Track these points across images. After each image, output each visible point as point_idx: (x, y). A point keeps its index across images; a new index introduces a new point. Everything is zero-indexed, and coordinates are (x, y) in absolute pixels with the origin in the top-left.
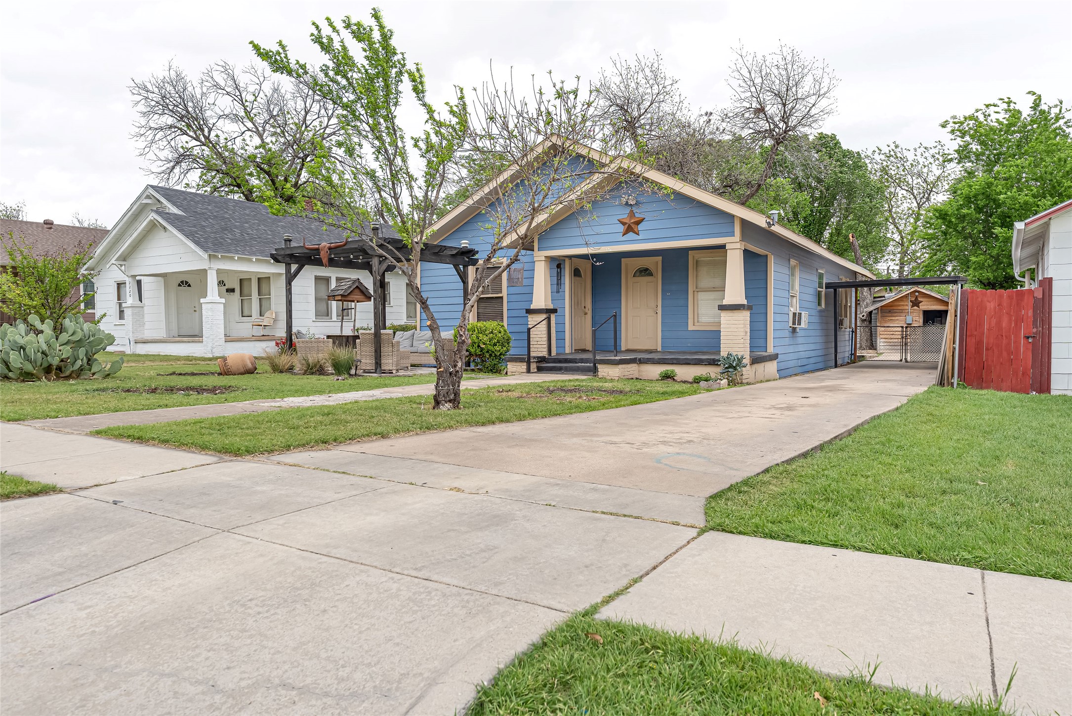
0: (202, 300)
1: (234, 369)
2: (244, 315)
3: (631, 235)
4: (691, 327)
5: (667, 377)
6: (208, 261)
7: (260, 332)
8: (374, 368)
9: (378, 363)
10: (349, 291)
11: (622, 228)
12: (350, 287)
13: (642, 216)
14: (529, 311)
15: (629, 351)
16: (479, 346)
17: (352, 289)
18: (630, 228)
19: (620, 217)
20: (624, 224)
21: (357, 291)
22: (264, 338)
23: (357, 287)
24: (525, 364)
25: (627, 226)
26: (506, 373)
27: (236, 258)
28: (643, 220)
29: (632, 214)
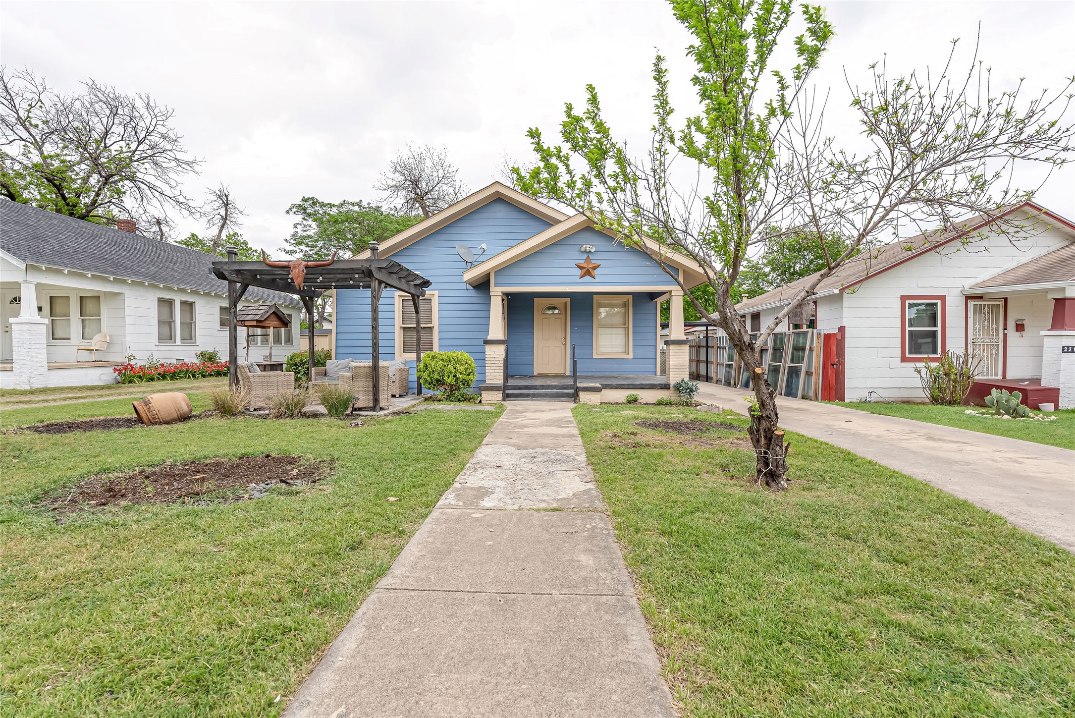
0: (11, 320)
1: (164, 415)
2: (56, 337)
3: (587, 278)
4: (595, 356)
5: (633, 401)
6: (24, 273)
7: (85, 356)
8: (371, 405)
9: (376, 400)
10: (266, 317)
11: (579, 272)
12: (267, 312)
13: (598, 262)
14: (487, 342)
15: (540, 376)
16: (455, 376)
17: (268, 314)
18: (588, 272)
19: (578, 262)
20: (581, 268)
21: (273, 317)
22: (96, 364)
23: (274, 312)
24: (501, 392)
25: (584, 270)
26: (480, 402)
27: (66, 272)
28: (598, 266)
29: (588, 260)
